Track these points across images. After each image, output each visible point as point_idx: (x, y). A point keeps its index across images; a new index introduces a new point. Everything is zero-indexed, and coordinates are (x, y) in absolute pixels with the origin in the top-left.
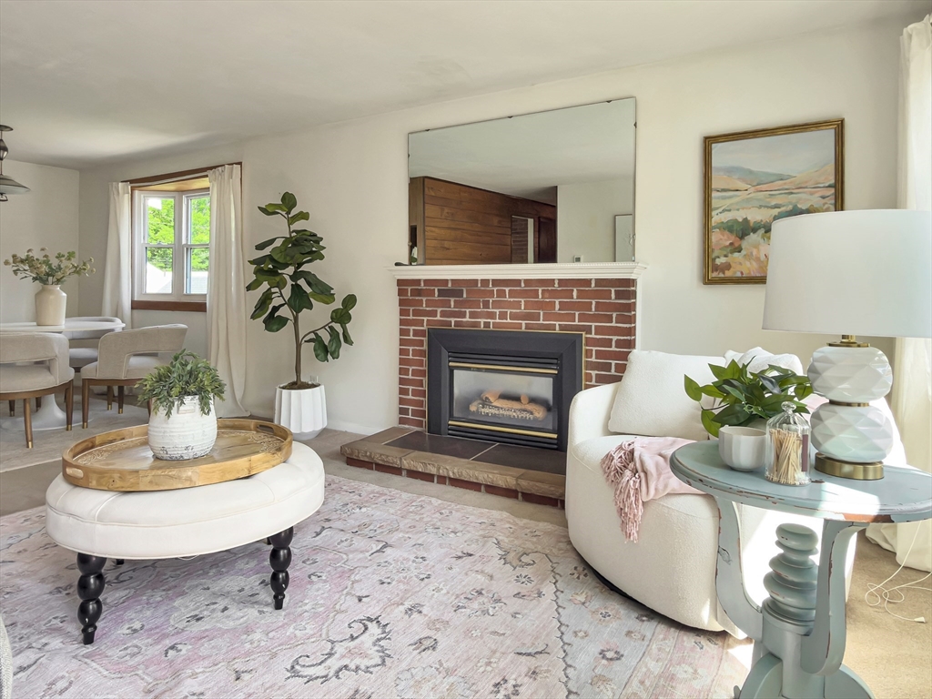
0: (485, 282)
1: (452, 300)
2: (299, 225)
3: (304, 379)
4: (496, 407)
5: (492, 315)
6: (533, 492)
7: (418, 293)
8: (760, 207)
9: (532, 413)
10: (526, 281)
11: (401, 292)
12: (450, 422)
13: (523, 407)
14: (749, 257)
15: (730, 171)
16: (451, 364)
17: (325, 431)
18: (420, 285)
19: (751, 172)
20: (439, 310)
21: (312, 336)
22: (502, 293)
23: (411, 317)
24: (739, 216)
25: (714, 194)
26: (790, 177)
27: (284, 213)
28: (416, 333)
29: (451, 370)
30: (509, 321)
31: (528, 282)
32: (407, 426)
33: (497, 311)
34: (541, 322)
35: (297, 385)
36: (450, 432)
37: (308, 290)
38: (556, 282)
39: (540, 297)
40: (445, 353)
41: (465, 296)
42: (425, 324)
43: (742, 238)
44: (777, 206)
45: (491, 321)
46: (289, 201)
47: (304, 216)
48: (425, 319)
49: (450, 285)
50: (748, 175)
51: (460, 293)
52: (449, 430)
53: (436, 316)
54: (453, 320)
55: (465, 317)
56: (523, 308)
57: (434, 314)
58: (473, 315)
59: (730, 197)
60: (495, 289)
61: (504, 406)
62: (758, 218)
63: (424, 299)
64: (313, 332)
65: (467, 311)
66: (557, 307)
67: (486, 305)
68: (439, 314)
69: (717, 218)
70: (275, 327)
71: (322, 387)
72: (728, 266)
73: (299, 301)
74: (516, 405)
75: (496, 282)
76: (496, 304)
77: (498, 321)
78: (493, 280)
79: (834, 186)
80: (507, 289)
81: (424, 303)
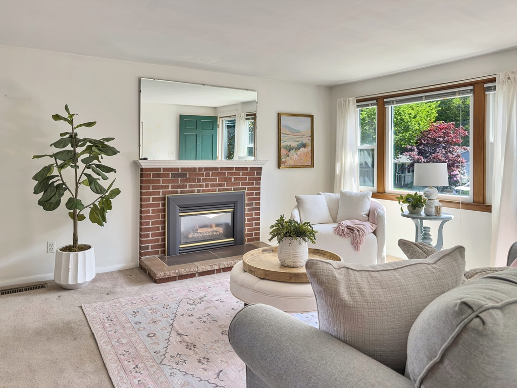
0: (200, 169)
1: (179, 179)
5: (201, 186)
7: (159, 176)
8: (294, 141)
10: (221, 168)
12: (180, 246)
13: (212, 229)
14: (291, 159)
15: (286, 127)
16: (179, 214)
18: (160, 171)
19: (291, 128)
20: (170, 185)
22: (208, 175)
23: (151, 190)
24: (288, 143)
25: (282, 135)
26: (301, 132)
28: (154, 199)
29: (179, 217)
30: (210, 188)
32: (147, 257)
33: (204, 183)
34: (225, 187)
36: (180, 252)
38: (234, 169)
39: (226, 175)
40: (178, 208)
41: (188, 176)
42: (161, 194)
43: (289, 152)
44: (298, 141)
45: (201, 189)
48: (161, 191)
49: (180, 171)
50: (290, 129)
51: (185, 175)
52: (180, 250)
53: (168, 189)
54: (179, 190)
55: (186, 188)
56: (217, 181)
57: (167, 187)
58: (191, 186)
59: (286, 137)
60: (205, 173)
62: (294, 145)
63: (161, 179)
65: (188, 184)
66: (233, 180)
67: (199, 180)
68: (170, 187)
69: (283, 144)
72: (285, 162)
74: (209, 229)
75: (206, 169)
76: (204, 180)
77: (204, 188)
78: (204, 168)
79: (311, 136)
80: (211, 173)
81: (161, 181)
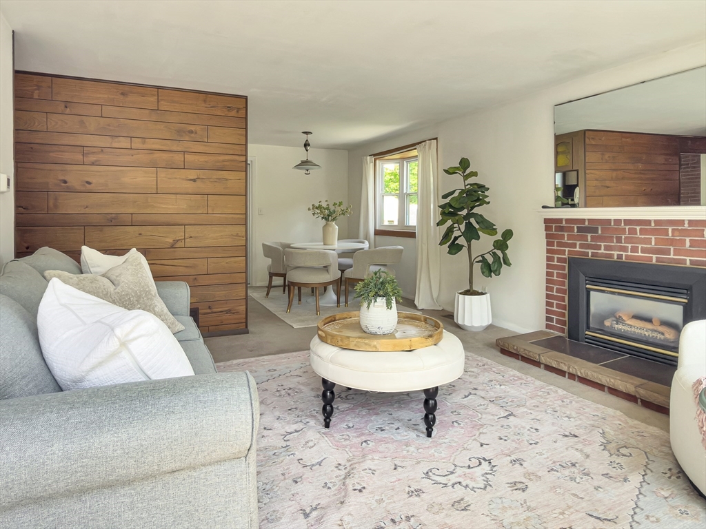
0: (618, 222)
1: (589, 235)
2: (472, 180)
3: (475, 288)
4: (629, 325)
5: (625, 249)
6: (651, 400)
7: (561, 229)
9: (663, 334)
10: (655, 221)
11: (547, 228)
12: (587, 333)
13: (655, 328)
16: (588, 286)
17: (490, 327)
18: (562, 223)
20: (578, 243)
21: (480, 258)
22: (633, 231)
23: (555, 248)
27: (461, 173)
28: (559, 260)
29: (588, 291)
30: (640, 254)
31: (658, 222)
32: (552, 331)
33: (630, 246)
34: (672, 256)
35: (470, 292)
36: (587, 340)
37: (477, 226)
38: (686, 223)
39: (670, 234)
40: (582, 278)
41: (600, 232)
42: (567, 253)
45: (624, 254)
46: (465, 163)
47: (474, 174)
48: (567, 249)
49: (587, 223)
51: (596, 230)
52: (586, 338)
53: (576, 248)
54: (590, 251)
55: (600, 249)
56: (653, 243)
57: (574, 246)
58: (607, 248)
60: (627, 227)
61: (637, 325)
63: (566, 234)
64: (481, 256)
65: (603, 244)
66: (688, 244)
67: (619, 240)
68: (578, 246)
70: (454, 252)
71: (488, 295)
73: (471, 234)
74: (649, 326)
75: (628, 222)
76: (628, 240)
77: (629, 253)
78: (625, 220)
80: (638, 228)
81: (566, 237)
